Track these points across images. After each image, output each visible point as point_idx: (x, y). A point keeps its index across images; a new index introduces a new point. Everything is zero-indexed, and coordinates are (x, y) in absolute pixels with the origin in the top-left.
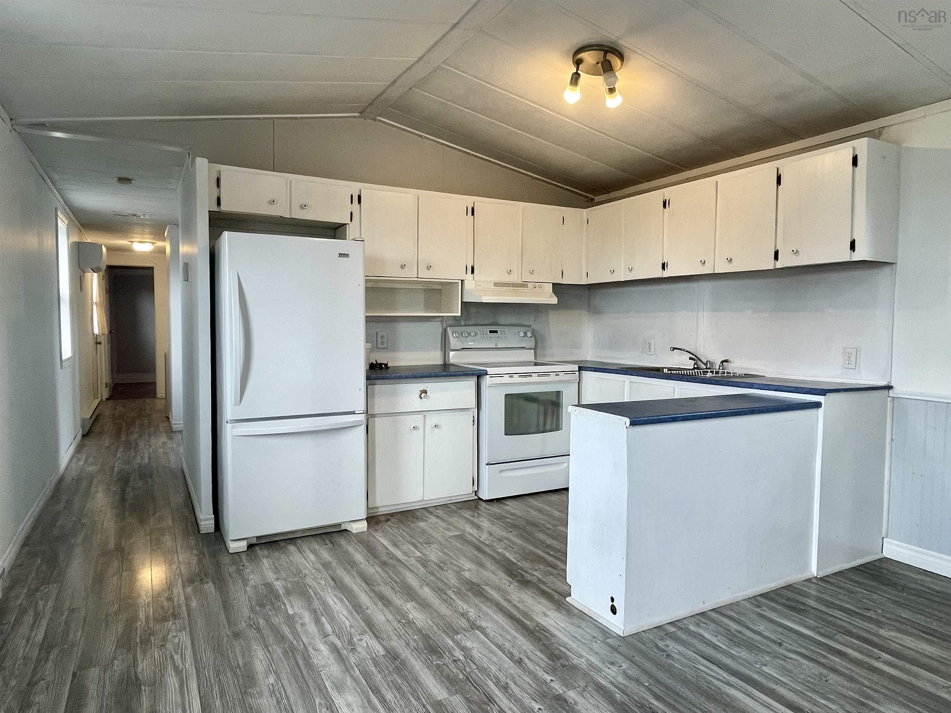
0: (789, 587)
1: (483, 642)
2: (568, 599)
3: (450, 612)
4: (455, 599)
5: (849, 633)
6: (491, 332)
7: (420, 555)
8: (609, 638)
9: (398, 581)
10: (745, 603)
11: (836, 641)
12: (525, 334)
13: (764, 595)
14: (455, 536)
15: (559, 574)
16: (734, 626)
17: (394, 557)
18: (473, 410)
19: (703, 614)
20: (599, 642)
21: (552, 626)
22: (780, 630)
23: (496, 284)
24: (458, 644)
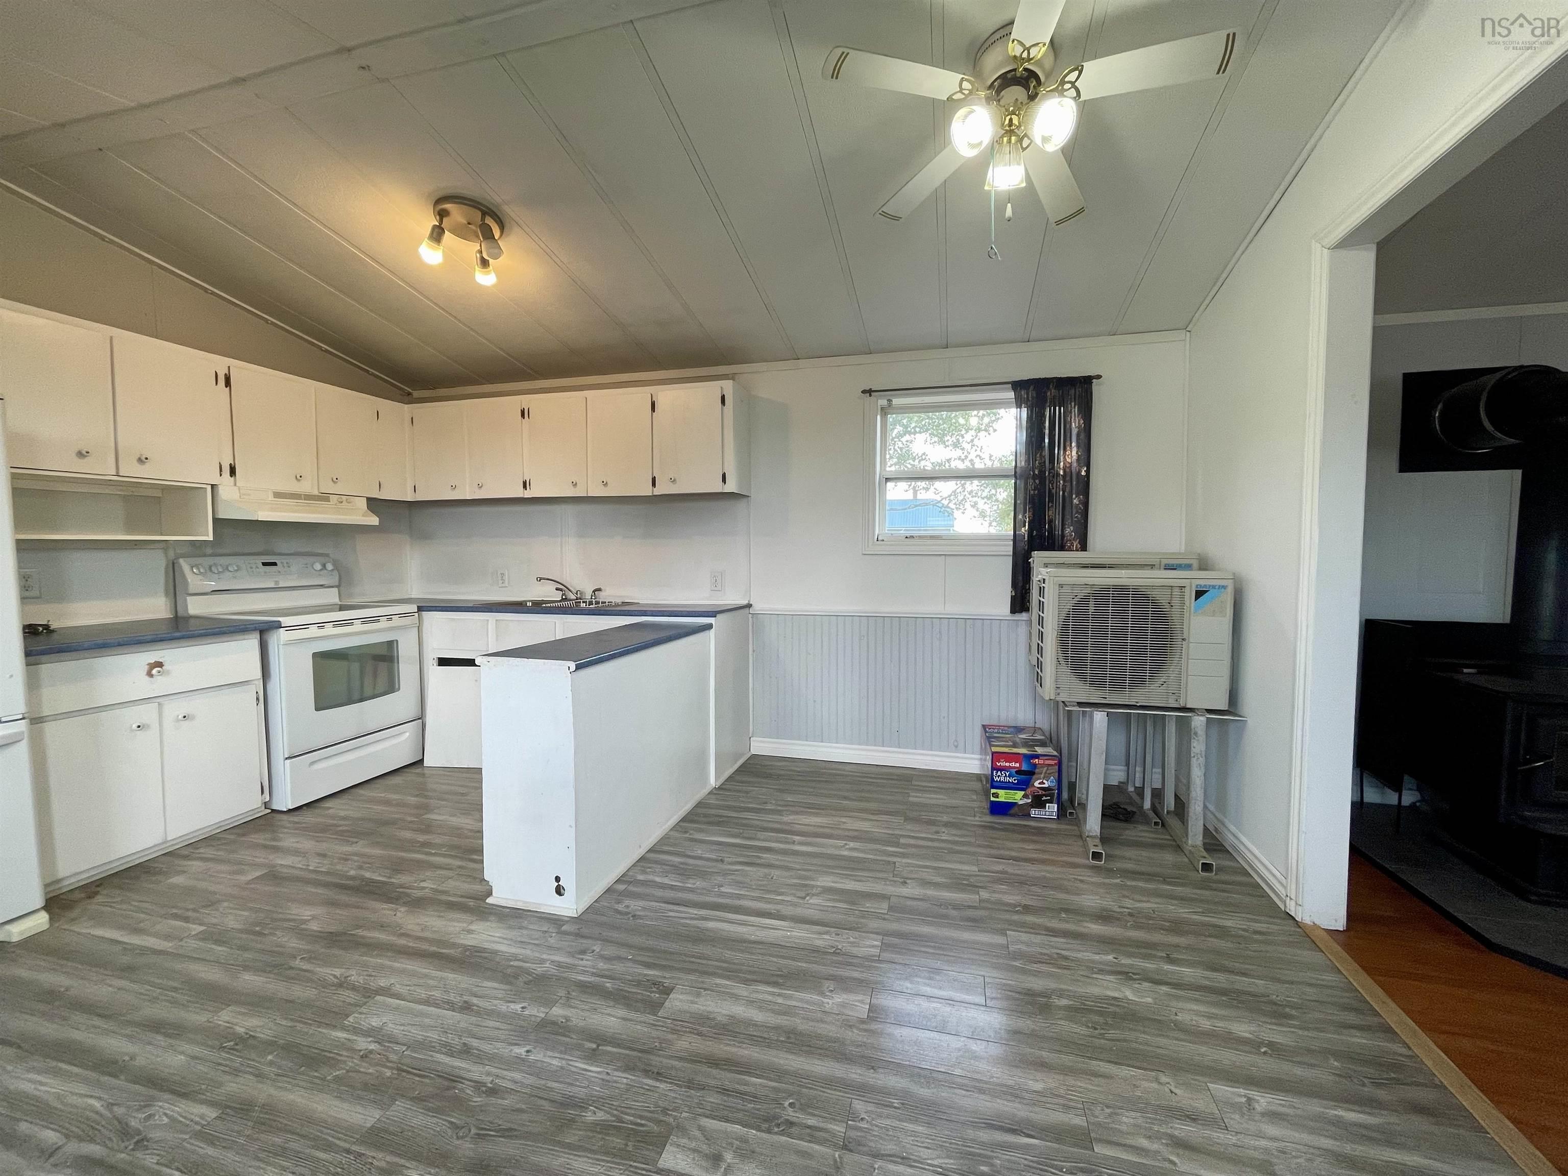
0: (700, 805)
1: (397, 1008)
2: (489, 900)
3: (315, 992)
4: (312, 969)
5: (765, 829)
6: (264, 564)
7: (202, 928)
8: (564, 925)
9: (175, 984)
10: (672, 833)
11: (759, 840)
12: (324, 566)
13: (683, 820)
14: (257, 878)
15: (458, 874)
16: (677, 860)
17: (144, 951)
18: (256, 682)
19: (642, 859)
20: (554, 935)
21: (487, 941)
22: (714, 847)
23: (277, 495)
24: (356, 1031)
